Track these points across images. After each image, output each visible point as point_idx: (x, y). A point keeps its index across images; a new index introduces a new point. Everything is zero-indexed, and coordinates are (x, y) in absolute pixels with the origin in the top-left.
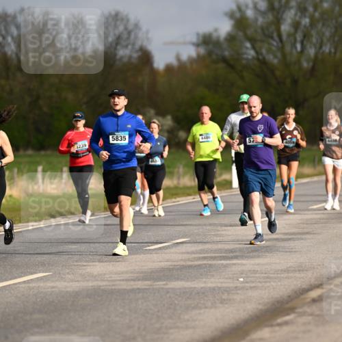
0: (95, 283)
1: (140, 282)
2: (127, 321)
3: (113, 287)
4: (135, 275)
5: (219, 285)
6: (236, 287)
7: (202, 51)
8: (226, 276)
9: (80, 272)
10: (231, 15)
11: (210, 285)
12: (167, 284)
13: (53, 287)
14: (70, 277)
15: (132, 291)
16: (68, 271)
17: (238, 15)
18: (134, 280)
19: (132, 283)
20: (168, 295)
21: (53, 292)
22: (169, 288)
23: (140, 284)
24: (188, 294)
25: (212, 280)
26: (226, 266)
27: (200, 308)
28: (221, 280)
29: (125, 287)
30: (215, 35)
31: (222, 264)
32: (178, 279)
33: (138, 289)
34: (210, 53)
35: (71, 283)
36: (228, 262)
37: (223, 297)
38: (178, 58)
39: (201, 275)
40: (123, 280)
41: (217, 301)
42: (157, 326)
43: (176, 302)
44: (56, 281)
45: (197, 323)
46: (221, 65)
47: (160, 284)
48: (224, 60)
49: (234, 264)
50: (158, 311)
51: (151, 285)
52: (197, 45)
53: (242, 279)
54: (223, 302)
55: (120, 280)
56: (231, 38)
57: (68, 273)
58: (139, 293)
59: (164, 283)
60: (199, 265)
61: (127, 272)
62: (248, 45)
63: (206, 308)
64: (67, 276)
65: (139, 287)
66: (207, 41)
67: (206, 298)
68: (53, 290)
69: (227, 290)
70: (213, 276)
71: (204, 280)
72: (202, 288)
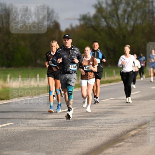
0: (33, 128)
1: (54, 127)
2: (48, 145)
3: (42, 130)
4: (52, 124)
5: (90, 129)
6: (97, 130)
7: (82, 22)
8: (93, 125)
9: (27, 123)
10: (95, 6)
11: (85, 129)
12: (66, 128)
13: (14, 130)
14: (22, 125)
15: (50, 131)
16: (21, 122)
17: (99, 6)
18: (51, 127)
19: (50, 128)
20: (66, 133)
21: (14, 132)
22: (67, 130)
23: (54, 128)
24: (75, 133)
25: (87, 126)
26: (93, 120)
27: (81, 139)
28: (90, 127)
29: (47, 130)
30: (88, 15)
31: (91, 119)
32: (71, 126)
33: (53, 130)
34: (86, 24)
35: (22, 128)
36: (94, 118)
37: (92, 134)
38: (71, 26)
39: (82, 124)
40: (46, 126)
41: (89, 136)
42: (62, 147)
43: (70, 136)
44: (16, 127)
45: (80, 146)
46: (91, 29)
47: (63, 128)
48: (92, 27)
49: (97, 119)
50: (62, 141)
51: (59, 129)
52: (80, 20)
53: (100, 126)
54: (91, 136)
55: (45, 127)
56: (95, 17)
57: (21, 123)
58: (53, 132)
59: (65, 128)
60: (81, 120)
61: (48, 123)
62: (103, 20)
63: (84, 139)
64: (21, 124)
65: (53, 129)
66: (84, 18)
67: (84, 135)
68: (15, 131)
69: (93, 131)
70: (87, 124)
71: (83, 126)
72: (82, 130)
